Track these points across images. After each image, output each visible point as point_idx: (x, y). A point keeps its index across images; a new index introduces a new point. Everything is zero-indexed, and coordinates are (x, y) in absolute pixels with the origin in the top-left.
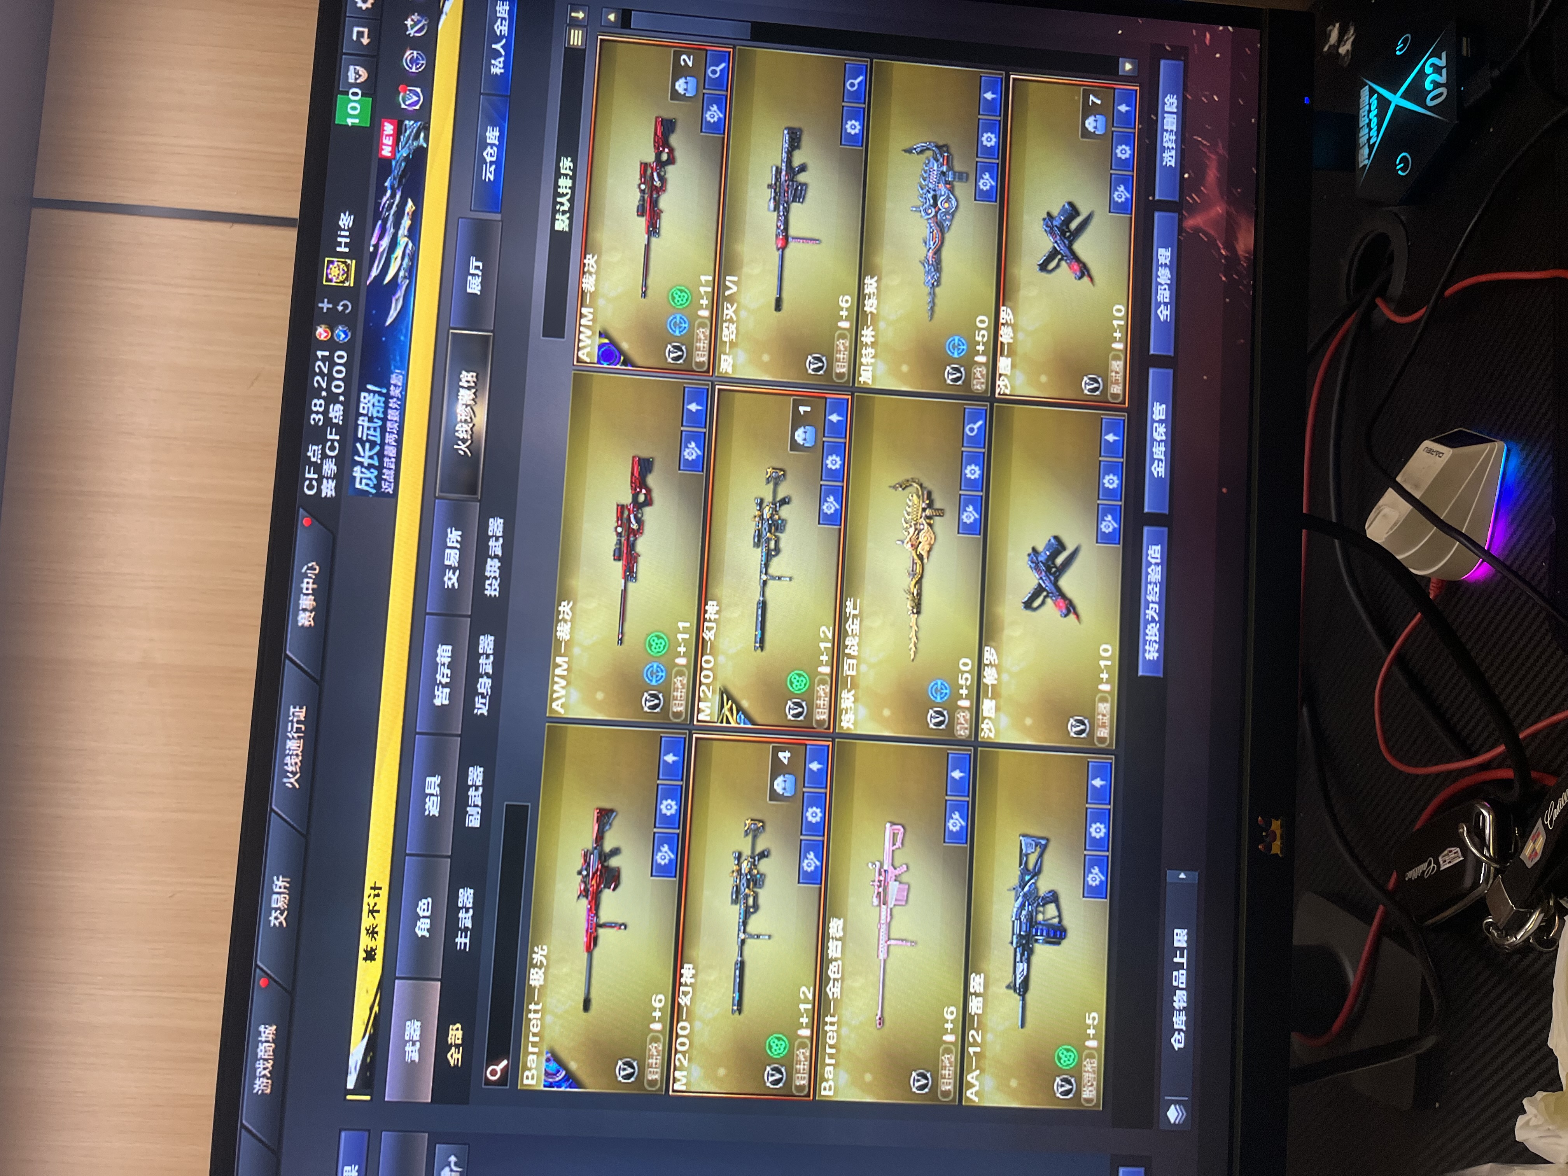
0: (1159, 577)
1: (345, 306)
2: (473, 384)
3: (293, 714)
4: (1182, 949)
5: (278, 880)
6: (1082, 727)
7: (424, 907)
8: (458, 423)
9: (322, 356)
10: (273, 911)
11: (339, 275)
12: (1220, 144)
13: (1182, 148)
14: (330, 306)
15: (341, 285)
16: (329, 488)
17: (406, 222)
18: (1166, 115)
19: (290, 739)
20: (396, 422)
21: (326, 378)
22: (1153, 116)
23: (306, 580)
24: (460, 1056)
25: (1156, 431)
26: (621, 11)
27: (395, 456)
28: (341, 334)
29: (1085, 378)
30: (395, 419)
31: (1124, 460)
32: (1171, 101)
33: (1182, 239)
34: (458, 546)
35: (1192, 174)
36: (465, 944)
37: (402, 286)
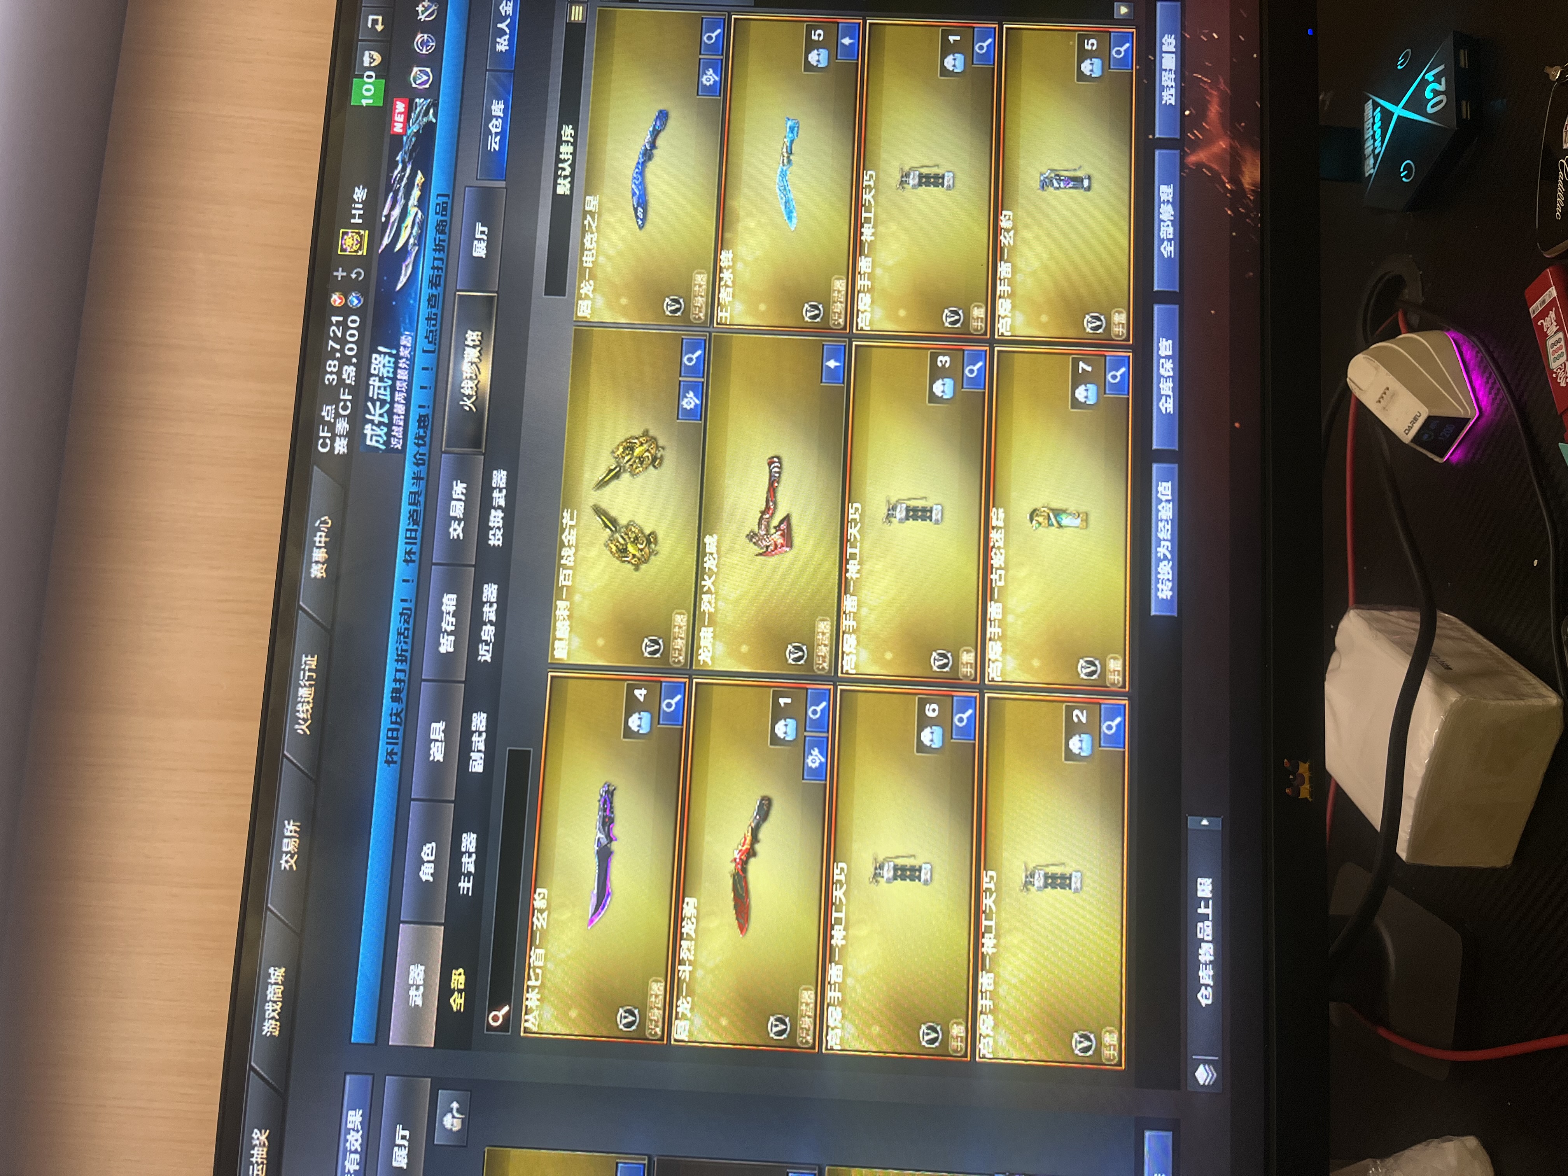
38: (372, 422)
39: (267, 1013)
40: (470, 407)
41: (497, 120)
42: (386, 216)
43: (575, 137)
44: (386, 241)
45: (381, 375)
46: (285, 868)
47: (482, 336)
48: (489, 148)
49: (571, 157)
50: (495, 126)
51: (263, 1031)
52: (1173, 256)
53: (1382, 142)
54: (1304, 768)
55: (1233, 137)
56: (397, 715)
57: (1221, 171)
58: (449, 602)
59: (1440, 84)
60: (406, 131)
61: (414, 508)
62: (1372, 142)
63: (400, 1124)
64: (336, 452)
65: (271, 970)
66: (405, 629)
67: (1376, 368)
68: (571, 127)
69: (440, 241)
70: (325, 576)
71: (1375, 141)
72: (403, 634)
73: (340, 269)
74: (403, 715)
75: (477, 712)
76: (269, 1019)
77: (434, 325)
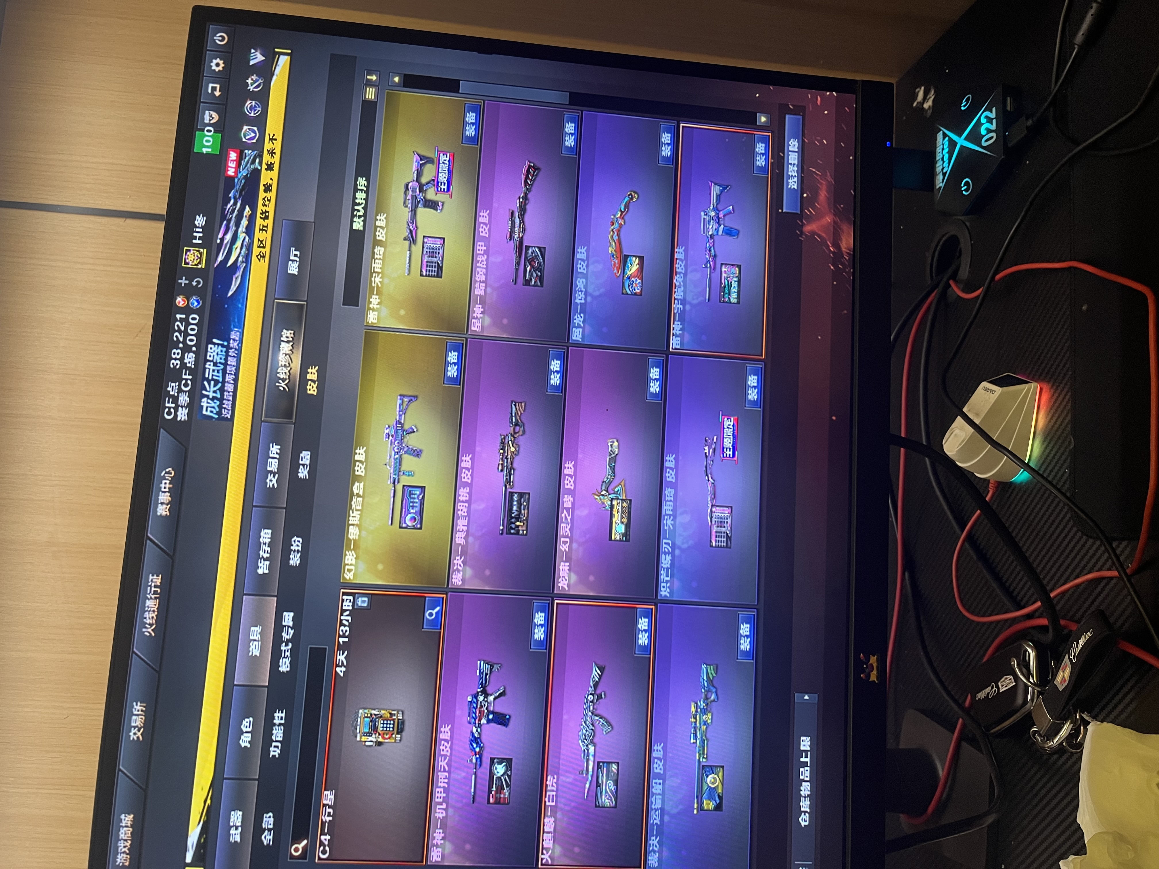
1: (198, 282)
2: (291, 339)
3: (152, 581)
4: (806, 752)
5: (137, 705)
7: (246, 724)
8: (279, 367)
9: (180, 318)
10: (133, 729)
11: (194, 259)
12: (828, 174)
13: (801, 176)
14: (187, 282)
15: (195, 267)
16: (183, 414)
17: (244, 222)
18: (790, 153)
19: (149, 599)
20: (234, 366)
21: (183, 334)
22: (781, 154)
23: (164, 482)
24: (271, 837)
26: (403, 75)
27: (232, 390)
28: (194, 303)
30: (233, 364)
32: (794, 143)
33: (803, 239)
34: (278, 456)
35: (810, 195)
37: (240, 268)
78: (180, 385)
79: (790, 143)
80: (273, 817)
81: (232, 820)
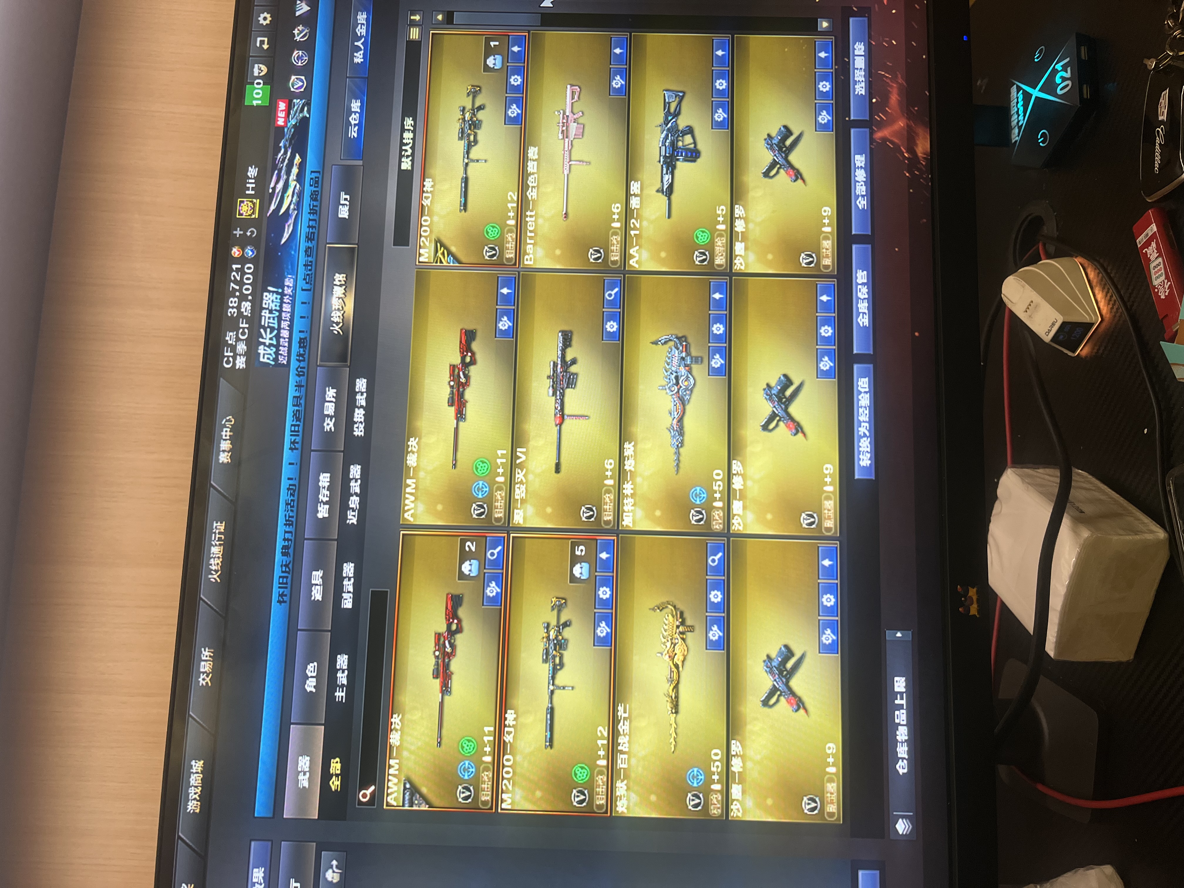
0: (868, 402)
1: (252, 232)
2: (343, 283)
3: (216, 528)
4: (901, 693)
5: (205, 650)
6: (812, 520)
7: (311, 669)
8: (333, 311)
9: (236, 268)
10: (202, 674)
11: (247, 210)
12: (899, 76)
13: (870, 81)
14: (242, 232)
15: (249, 217)
16: (242, 362)
17: (295, 170)
18: (856, 57)
19: (214, 546)
20: (289, 312)
21: (239, 284)
22: (846, 59)
23: (225, 429)
24: (339, 783)
25: (860, 292)
26: (446, 13)
27: (288, 337)
28: (249, 252)
29: (803, 255)
30: (288, 310)
31: (835, 315)
32: (859, 47)
33: (873, 147)
35: (879, 100)
36: (342, 697)
37: (292, 216)
38: (264, 344)
39: (191, 795)
40: (338, 331)
41: (355, 114)
42: (272, 188)
43: (415, 126)
44: (273, 207)
45: (270, 308)
46: (202, 684)
47: (346, 277)
48: (350, 136)
49: (411, 141)
50: (354, 119)
51: (187, 809)
52: (866, 208)
53: (1024, 116)
54: (972, 592)
55: (908, 119)
56: (286, 566)
57: (900, 144)
58: (324, 479)
59: (1067, 72)
60: (287, 124)
61: (297, 408)
62: (1016, 116)
63: (293, 878)
64: (237, 367)
65: (193, 763)
66: (292, 500)
67: (1023, 287)
68: (411, 118)
69: (313, 206)
70: (230, 462)
71: (1019, 115)
72: (290, 504)
73: (238, 229)
74: (290, 566)
75: (347, 563)
76: (192, 800)
77: (310, 270)
78: (237, 335)
79: (855, 47)
80: (340, 763)
81: (300, 765)
